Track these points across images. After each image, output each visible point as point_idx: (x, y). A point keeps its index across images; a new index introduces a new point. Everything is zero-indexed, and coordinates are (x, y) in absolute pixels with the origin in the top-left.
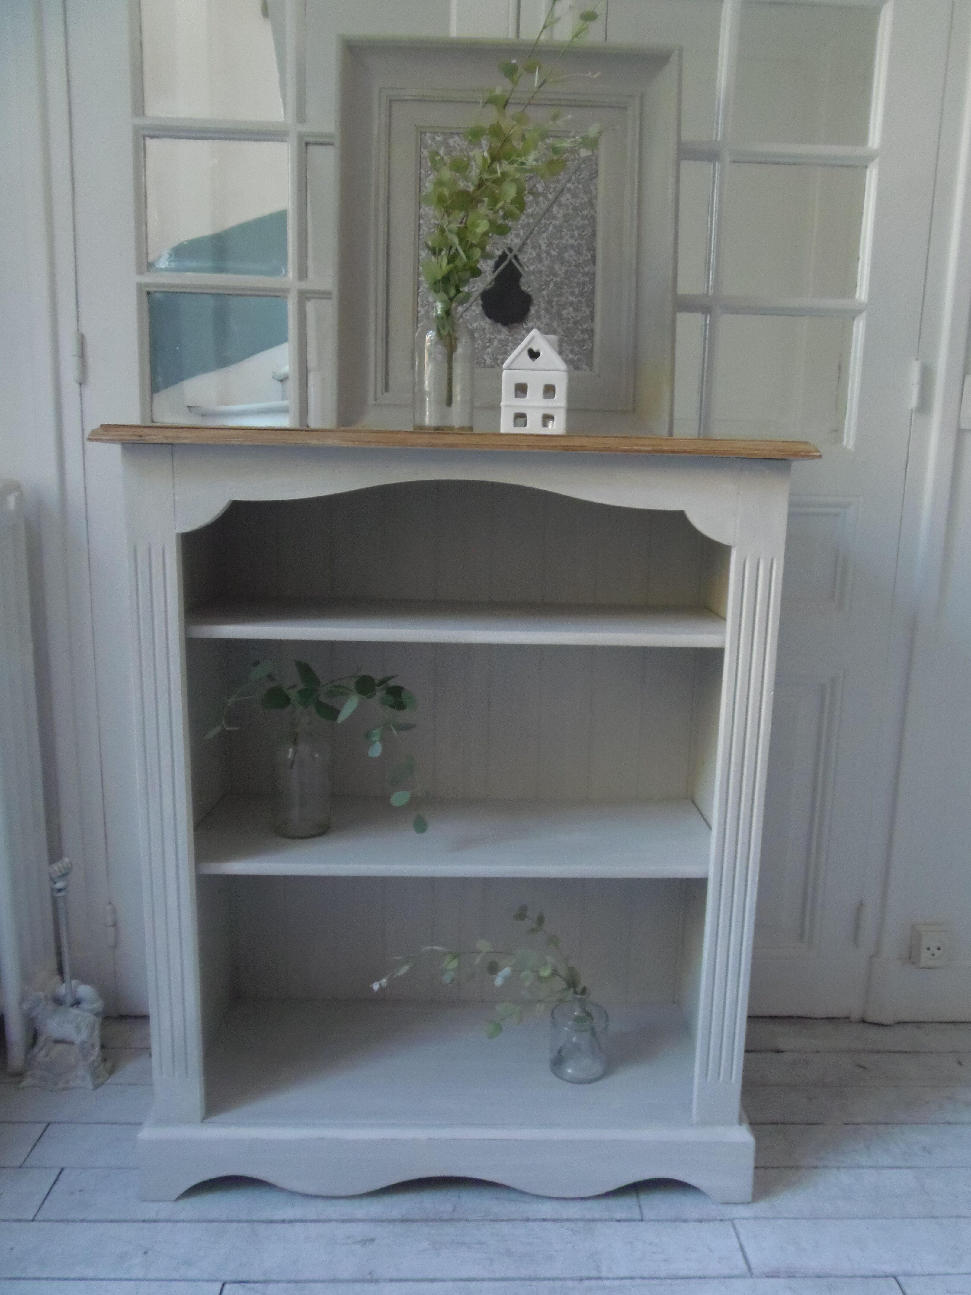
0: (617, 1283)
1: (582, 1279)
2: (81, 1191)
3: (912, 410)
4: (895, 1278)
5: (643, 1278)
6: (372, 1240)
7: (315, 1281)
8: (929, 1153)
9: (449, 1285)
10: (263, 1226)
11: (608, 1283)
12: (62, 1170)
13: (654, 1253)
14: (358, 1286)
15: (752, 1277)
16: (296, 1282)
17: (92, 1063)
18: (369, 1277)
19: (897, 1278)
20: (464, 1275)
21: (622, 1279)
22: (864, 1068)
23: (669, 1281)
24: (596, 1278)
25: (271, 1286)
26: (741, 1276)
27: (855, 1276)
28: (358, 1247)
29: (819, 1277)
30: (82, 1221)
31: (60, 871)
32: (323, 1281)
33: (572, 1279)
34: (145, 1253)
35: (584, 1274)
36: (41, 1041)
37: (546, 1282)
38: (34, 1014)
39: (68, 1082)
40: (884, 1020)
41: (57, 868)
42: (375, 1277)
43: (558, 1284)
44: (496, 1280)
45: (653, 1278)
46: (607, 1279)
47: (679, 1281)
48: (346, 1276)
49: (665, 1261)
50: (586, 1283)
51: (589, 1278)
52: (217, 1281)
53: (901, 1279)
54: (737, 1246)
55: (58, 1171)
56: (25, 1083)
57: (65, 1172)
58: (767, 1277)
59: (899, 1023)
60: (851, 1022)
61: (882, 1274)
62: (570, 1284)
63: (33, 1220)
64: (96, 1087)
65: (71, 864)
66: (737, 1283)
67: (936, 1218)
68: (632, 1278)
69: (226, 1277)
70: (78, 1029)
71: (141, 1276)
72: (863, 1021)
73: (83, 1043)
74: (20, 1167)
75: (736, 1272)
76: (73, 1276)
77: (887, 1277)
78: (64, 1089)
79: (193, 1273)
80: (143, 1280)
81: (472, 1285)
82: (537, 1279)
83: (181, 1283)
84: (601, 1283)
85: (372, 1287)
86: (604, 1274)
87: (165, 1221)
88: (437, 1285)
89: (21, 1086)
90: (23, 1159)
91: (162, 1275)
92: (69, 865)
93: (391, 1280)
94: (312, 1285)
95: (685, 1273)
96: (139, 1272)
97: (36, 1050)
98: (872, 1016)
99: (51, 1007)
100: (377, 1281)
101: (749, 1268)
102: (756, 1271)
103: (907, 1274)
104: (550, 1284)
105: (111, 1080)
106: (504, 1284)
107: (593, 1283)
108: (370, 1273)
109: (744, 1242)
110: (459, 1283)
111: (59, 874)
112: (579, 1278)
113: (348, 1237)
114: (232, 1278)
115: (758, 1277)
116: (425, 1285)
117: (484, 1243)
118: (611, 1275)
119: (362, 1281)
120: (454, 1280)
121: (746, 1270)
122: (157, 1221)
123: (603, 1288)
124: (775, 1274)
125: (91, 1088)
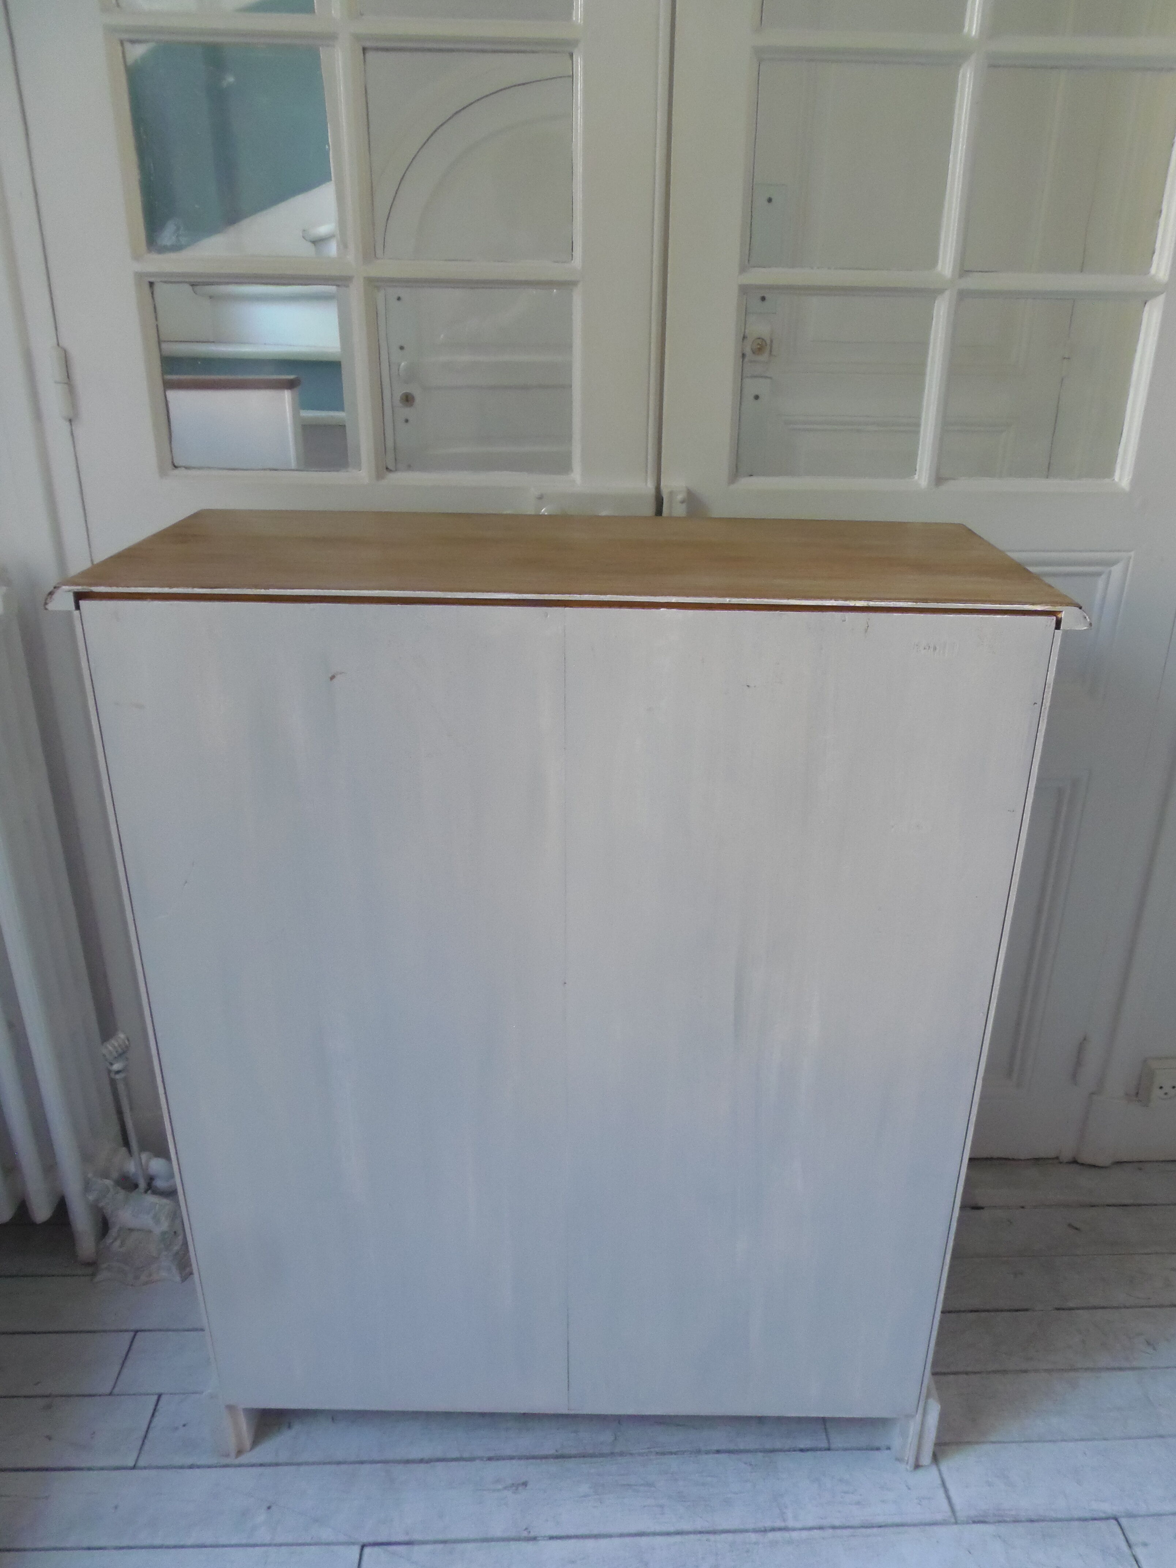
0: (804, 1534)
1: (765, 1531)
2: (184, 1425)
4: (1116, 1519)
5: (834, 1528)
6: (525, 1484)
7: (467, 1541)
8: (1154, 1349)
9: (617, 1541)
10: (400, 1467)
11: (795, 1535)
12: (160, 1396)
13: (846, 1493)
14: (513, 1545)
15: (956, 1523)
16: (444, 1542)
17: (177, 1253)
18: (525, 1534)
19: (1119, 1520)
20: (633, 1529)
21: (811, 1529)
22: (1077, 1229)
23: (864, 1530)
24: (780, 1529)
25: (416, 1548)
26: (944, 1523)
27: (1072, 1519)
28: (508, 1493)
29: (1032, 1521)
30: (191, 1467)
31: (117, 1052)
32: (474, 1541)
33: (755, 1531)
34: (269, 1508)
35: (768, 1524)
36: (113, 1232)
37: (723, 1536)
38: (101, 1205)
39: (150, 1275)
40: (1100, 1160)
41: (111, 1047)
42: (532, 1534)
43: (739, 1537)
44: (668, 1534)
45: (846, 1527)
46: (794, 1529)
47: (875, 1530)
48: (499, 1534)
49: (858, 1503)
50: (771, 1535)
51: (773, 1530)
52: (353, 1544)
53: (1123, 1521)
54: (939, 1482)
55: (156, 1397)
56: (102, 1275)
57: (164, 1399)
58: (974, 1522)
59: (1119, 1163)
60: (1061, 1163)
61: (1102, 1515)
62: (753, 1537)
63: (134, 1467)
64: (184, 1279)
65: (128, 1040)
66: (941, 1531)
67: (1161, 1437)
68: (821, 1528)
69: (365, 1540)
70: (157, 1221)
71: (267, 1539)
72: (1074, 1162)
73: (164, 1233)
74: (111, 1394)
75: (939, 1517)
76: (190, 1542)
77: (1107, 1519)
78: (147, 1283)
79: (326, 1534)
80: (270, 1545)
81: (644, 1540)
82: (714, 1532)
83: (313, 1548)
84: (786, 1535)
85: (529, 1547)
86: (791, 1523)
87: (287, 1464)
88: (603, 1542)
89: (97, 1279)
90: (112, 1383)
91: (292, 1538)
92: (127, 1043)
93: (551, 1538)
94: (464, 1545)
95: (880, 1519)
96: (263, 1535)
97: (108, 1241)
98: (1086, 1157)
99: (122, 1194)
100: (534, 1539)
101: (953, 1511)
102: (961, 1515)
103: (1131, 1516)
104: (730, 1537)
106: (678, 1538)
107: (778, 1535)
108: (526, 1529)
109: (946, 1476)
110: (628, 1540)
111: (115, 1054)
112: (763, 1529)
113: (498, 1481)
114: (371, 1539)
115: (963, 1523)
116: (590, 1543)
117: (650, 1485)
118: (798, 1525)
119: (518, 1539)
120: (621, 1535)
121: (950, 1514)
122: (277, 1465)
123: (790, 1542)
124: (982, 1519)
125: (178, 1279)
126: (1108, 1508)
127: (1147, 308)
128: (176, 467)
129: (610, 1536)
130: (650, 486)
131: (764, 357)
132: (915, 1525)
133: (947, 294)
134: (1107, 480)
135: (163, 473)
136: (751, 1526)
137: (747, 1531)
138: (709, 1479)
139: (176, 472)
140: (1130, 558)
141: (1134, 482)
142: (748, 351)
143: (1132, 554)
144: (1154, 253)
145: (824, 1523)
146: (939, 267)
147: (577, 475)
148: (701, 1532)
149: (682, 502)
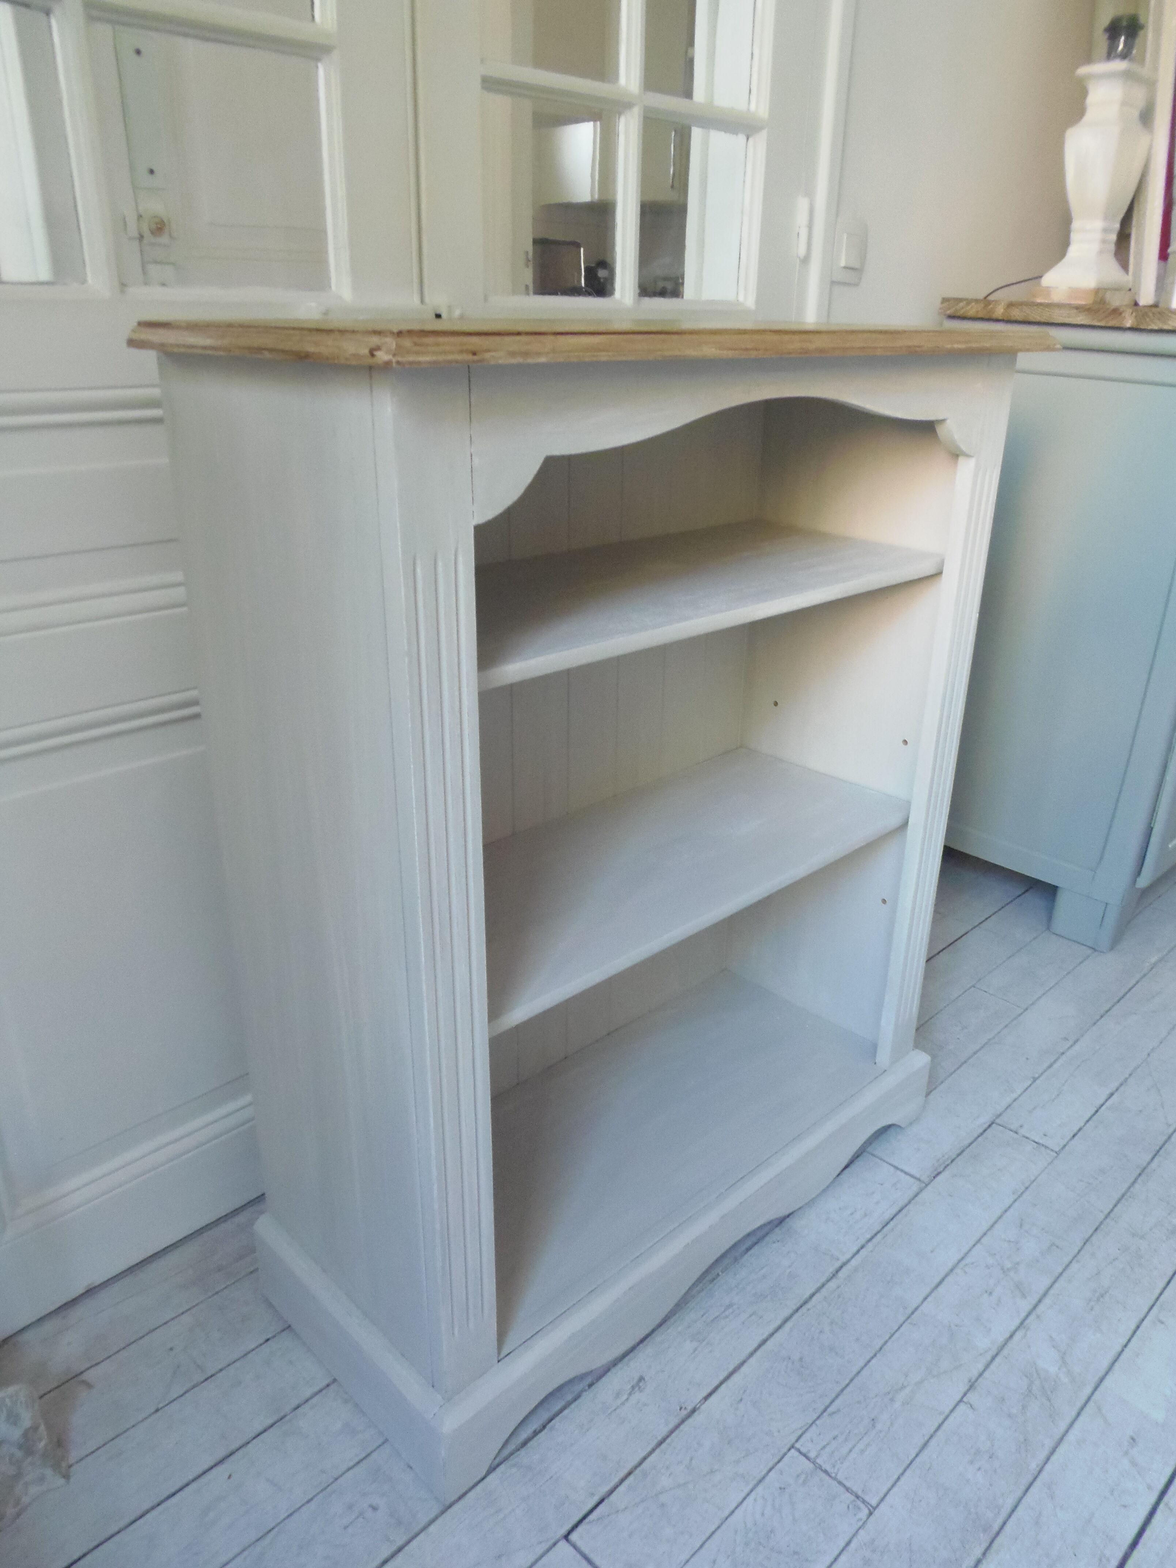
0: (858, 1258)
1: (834, 1275)
4: (994, 1123)
5: (869, 1241)
6: (641, 1379)
7: (646, 1457)
9: (752, 1361)
10: (523, 1452)
11: (853, 1263)
13: (852, 1214)
14: (684, 1428)
15: (927, 1185)
16: (630, 1473)
18: (684, 1413)
19: (996, 1122)
21: (858, 1252)
23: (886, 1229)
24: (842, 1267)
25: (613, 1498)
26: (921, 1190)
27: (977, 1138)
28: (636, 1396)
29: (960, 1154)
32: (653, 1450)
33: (829, 1280)
35: (831, 1269)
37: (814, 1299)
42: (690, 1408)
43: (824, 1291)
44: (779, 1328)
45: (876, 1235)
46: (848, 1261)
48: (665, 1431)
49: (866, 1215)
50: (841, 1275)
51: (837, 1271)
52: (554, 1544)
53: (998, 1122)
54: (892, 1168)
58: (935, 1177)
61: (986, 1126)
62: (832, 1285)
64: (67, 1477)
66: (924, 1195)
67: (966, 1062)
68: (862, 1247)
69: (563, 1531)
75: (915, 1189)
77: (990, 1126)
78: (18, 1515)
79: (522, 1559)
81: (768, 1346)
84: (848, 1267)
85: (697, 1418)
86: (843, 1259)
87: (411, 1540)
93: (706, 1398)
94: (648, 1461)
95: (887, 1215)
100: (694, 1411)
101: (919, 1180)
102: (925, 1178)
103: (999, 1116)
104: (818, 1296)
105: (74, 1455)
106: (789, 1325)
107: (844, 1271)
108: (681, 1409)
109: (891, 1162)
110: (759, 1353)
112: (831, 1275)
113: (618, 1395)
114: (568, 1527)
115: (929, 1183)
116: (736, 1377)
117: (730, 1306)
118: (848, 1256)
119: (683, 1421)
120: (751, 1355)
121: (918, 1182)
123: (856, 1270)
124: (936, 1173)
125: (62, 1481)
126: (985, 1120)
129: (743, 1363)
132: (909, 1202)
136: (823, 1279)
137: (823, 1285)
138: (764, 1270)
145: (862, 1241)
148: (797, 1310)
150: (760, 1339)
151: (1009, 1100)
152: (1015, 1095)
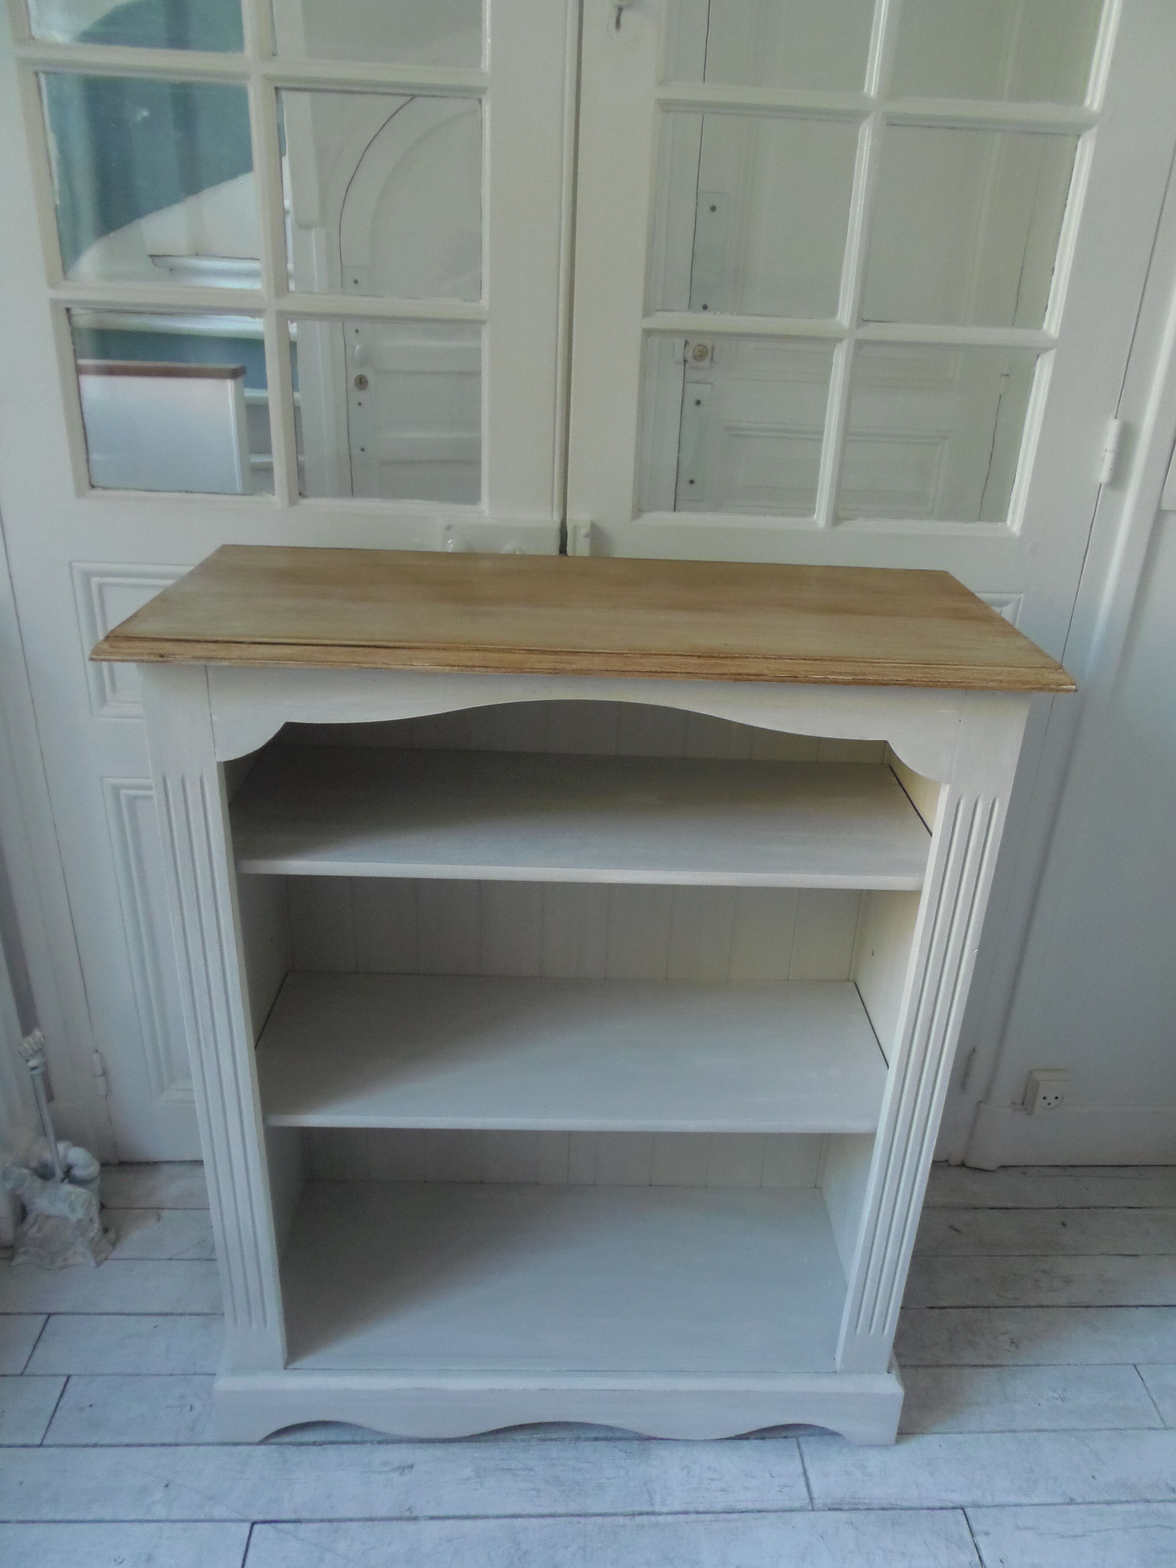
0: (670, 1518)
1: (633, 1515)
2: (91, 1406)
3: (1101, 485)
4: (963, 1509)
5: (698, 1513)
6: (411, 1467)
7: (351, 1520)
8: (1017, 1347)
9: (493, 1522)
10: (294, 1449)
11: (661, 1519)
12: (68, 1378)
13: (712, 1480)
14: (396, 1525)
15: (813, 1510)
16: (330, 1521)
17: (93, 1239)
18: (407, 1514)
19: (965, 1510)
20: (508, 1511)
21: (676, 1513)
22: (957, 1230)
23: (725, 1516)
24: (648, 1513)
25: (303, 1526)
26: (801, 1510)
27: (922, 1508)
28: (395, 1476)
29: (883, 1509)
30: (95, 1446)
31: (32, 1049)
32: (358, 1520)
33: (624, 1515)
34: (167, 1486)
35: (637, 1508)
36: (30, 1219)
37: (594, 1518)
38: (19, 1192)
39: (66, 1260)
40: (986, 1166)
41: (28, 1043)
42: (414, 1514)
43: (608, 1520)
44: (542, 1516)
45: (709, 1513)
46: (660, 1514)
47: (736, 1515)
48: (382, 1513)
49: (723, 1490)
50: (638, 1519)
51: (641, 1514)
52: (244, 1521)
53: (969, 1511)
54: (801, 1470)
55: (64, 1379)
56: (20, 1259)
57: (73, 1380)
58: (829, 1509)
59: (1003, 1167)
60: (949, 1165)
61: (950, 1505)
62: (621, 1520)
63: (41, 1445)
64: (98, 1264)
65: (44, 1038)
66: (798, 1517)
67: (1014, 1431)
68: (686, 1513)
69: (255, 1518)
70: (73, 1209)
71: (163, 1516)
72: (963, 1165)
73: (79, 1221)
74: (21, 1375)
75: (797, 1504)
76: (90, 1517)
77: (954, 1508)
78: (63, 1267)
79: (219, 1512)
80: (166, 1521)
81: (518, 1522)
82: (585, 1515)
83: (206, 1524)
84: (653, 1519)
85: (411, 1527)
86: (657, 1508)
87: (186, 1445)
88: (479, 1523)
89: (14, 1263)
90: (24, 1364)
91: (186, 1515)
92: (42, 1039)
93: (432, 1518)
94: (349, 1524)
95: (742, 1506)
96: (160, 1512)
97: (26, 1227)
98: (972, 1162)
99: (39, 1183)
100: (415, 1519)
101: (811, 1499)
102: (818, 1503)
103: (977, 1506)
104: (599, 1520)
105: (115, 1254)
106: (550, 1521)
107: (645, 1518)
108: (409, 1509)
109: (807, 1465)
110: (504, 1521)
111: (31, 1052)
112: (631, 1513)
113: (385, 1464)
114: (261, 1517)
115: (818, 1510)
116: (468, 1523)
117: (531, 1469)
118: (664, 1509)
119: (400, 1519)
120: (498, 1517)
121: (808, 1501)
122: (177, 1445)
123: (656, 1525)
124: (836, 1506)
125: (93, 1264)
126: (957, 1498)
127: (1039, 362)
128: (93, 487)
129: (488, 1517)
130: (557, 518)
131: (706, 363)
132: (775, 1511)
133: (845, 343)
134: (1000, 524)
135: (80, 493)
136: (620, 1510)
137: (615, 1515)
138: (585, 1465)
139: (94, 492)
140: (1020, 600)
141: (1024, 528)
142: (690, 355)
143: (1022, 595)
144: (1046, 308)
145: (691, 1508)
146: (839, 317)
147: (485, 505)
148: (573, 1515)
149: (586, 537)
150: (517, 1510)
151: (1012, 1499)
152: (1025, 1500)
